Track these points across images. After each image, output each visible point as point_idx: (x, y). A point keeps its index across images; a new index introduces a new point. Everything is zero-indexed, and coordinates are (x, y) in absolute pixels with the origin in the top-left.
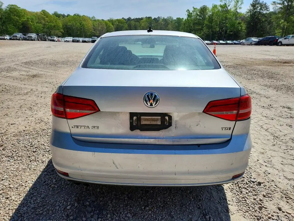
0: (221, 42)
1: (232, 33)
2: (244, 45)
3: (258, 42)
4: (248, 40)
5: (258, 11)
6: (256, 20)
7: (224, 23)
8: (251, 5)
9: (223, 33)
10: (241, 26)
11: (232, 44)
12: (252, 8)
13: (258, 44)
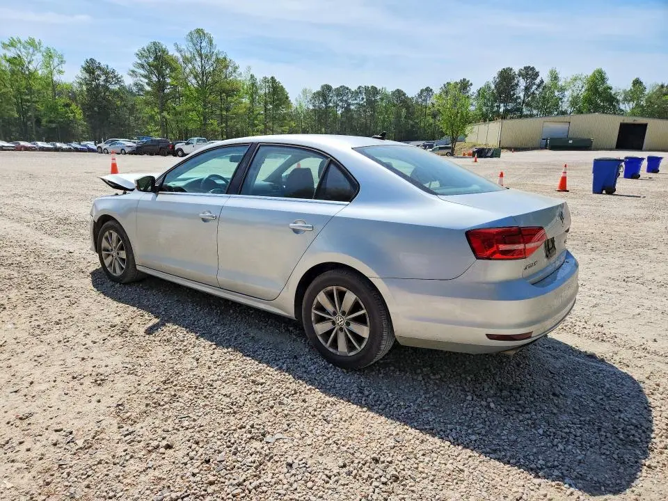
0: (40, 144)
1: (54, 125)
2: (108, 153)
3: (137, 148)
4: (114, 144)
5: (102, 83)
6: (104, 102)
7: (28, 101)
8: (85, 69)
9: (29, 123)
10: (72, 112)
11: (69, 150)
12: (87, 76)
13: (138, 151)
